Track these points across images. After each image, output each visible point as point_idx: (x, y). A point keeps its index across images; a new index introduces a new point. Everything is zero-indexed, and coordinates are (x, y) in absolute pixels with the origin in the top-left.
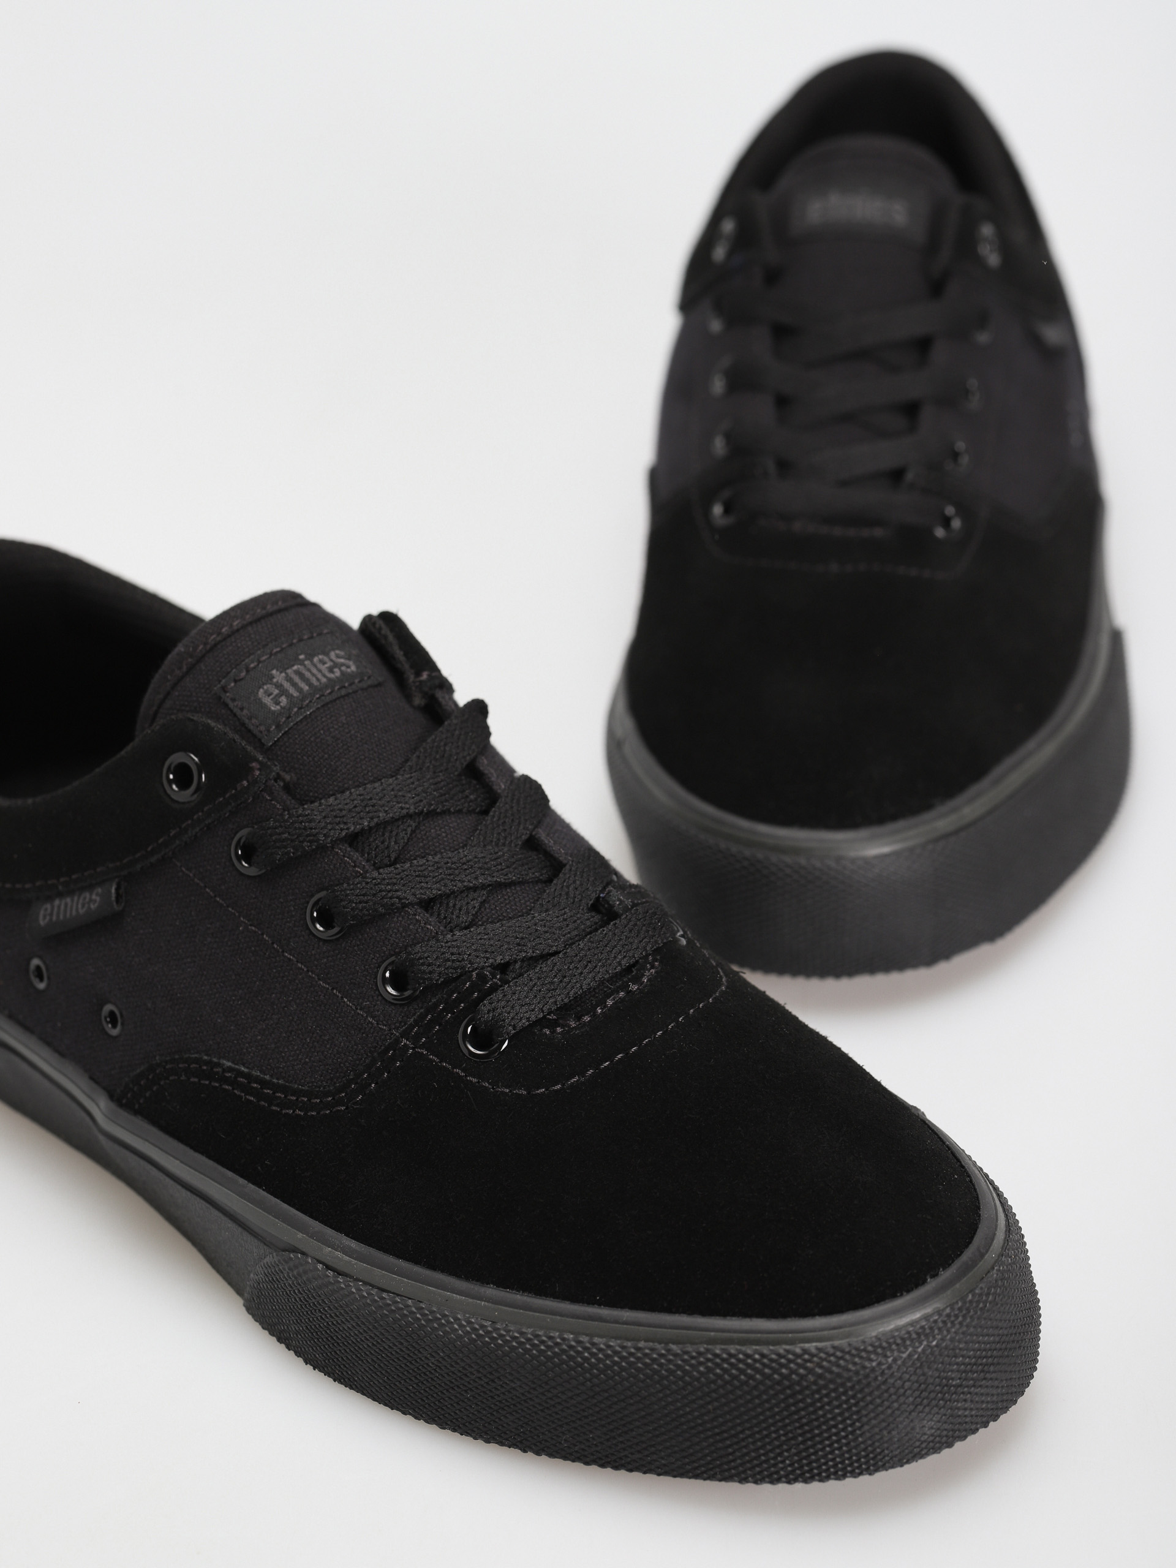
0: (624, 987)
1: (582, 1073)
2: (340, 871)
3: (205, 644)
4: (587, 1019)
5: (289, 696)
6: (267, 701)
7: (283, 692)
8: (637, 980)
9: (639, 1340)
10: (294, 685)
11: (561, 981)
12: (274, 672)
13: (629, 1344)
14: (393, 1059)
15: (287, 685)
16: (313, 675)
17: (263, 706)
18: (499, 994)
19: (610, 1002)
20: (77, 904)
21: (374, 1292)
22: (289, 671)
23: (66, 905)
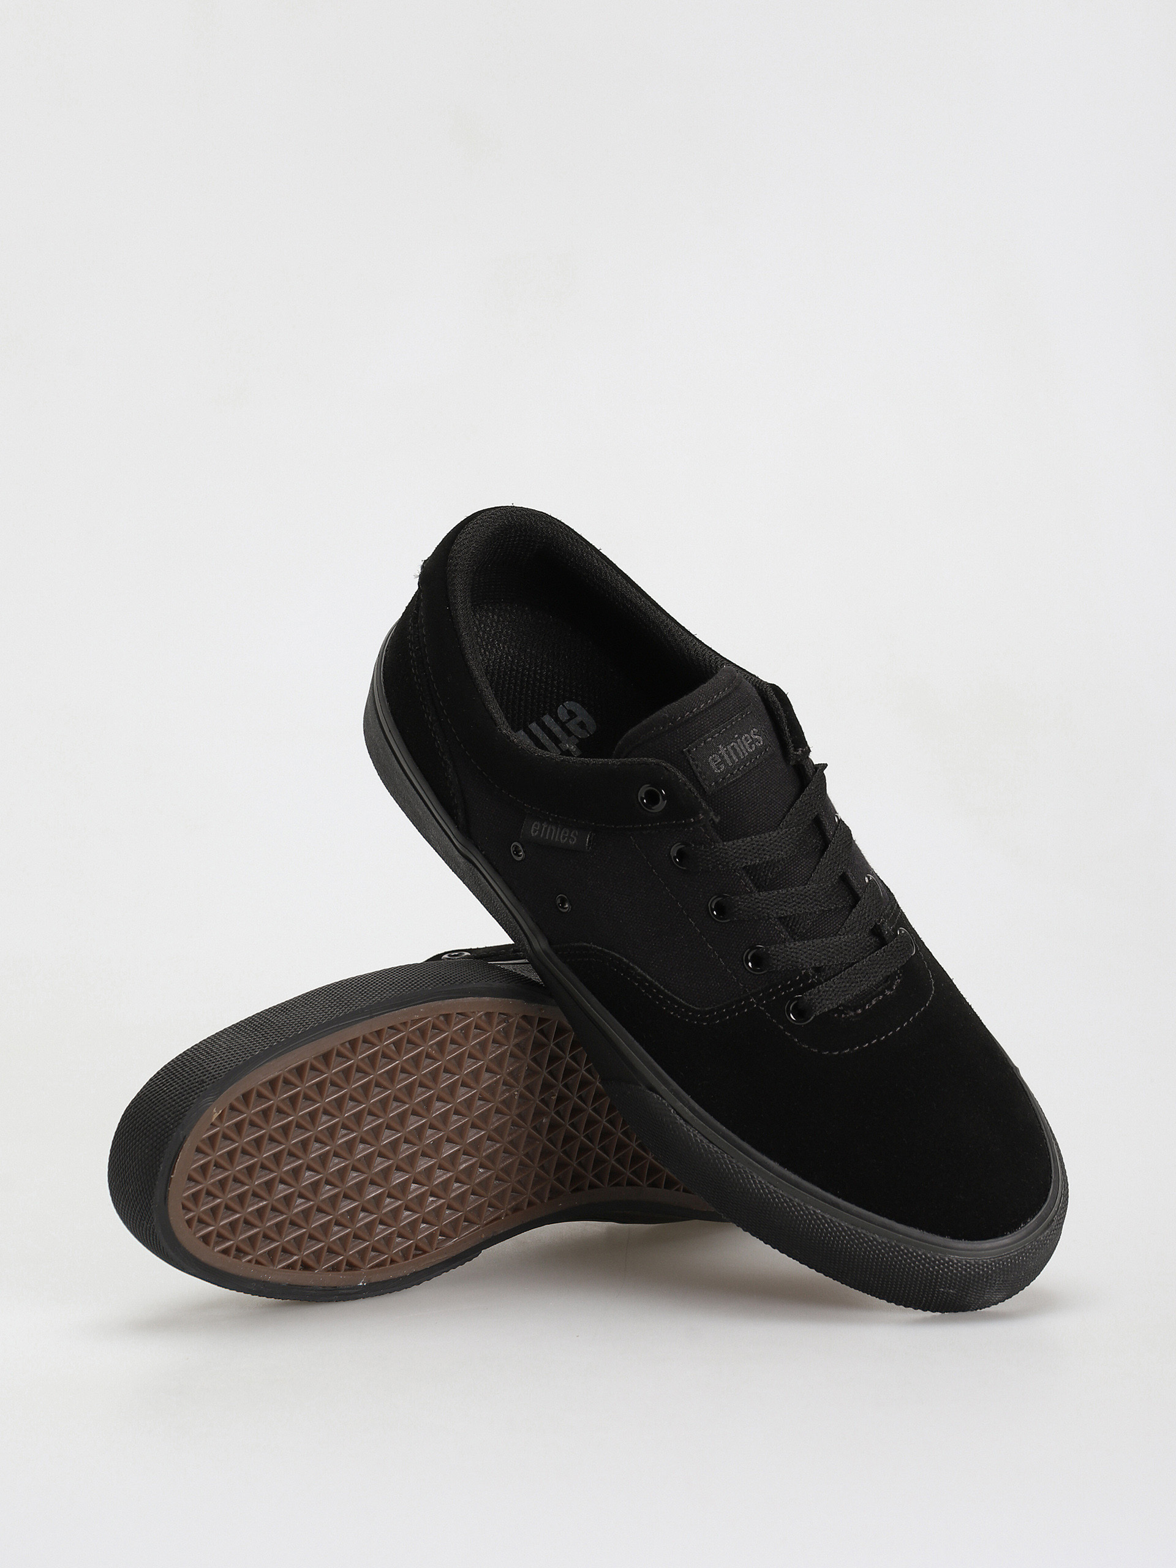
0: (882, 993)
1: (852, 1048)
2: (736, 886)
3: (683, 717)
4: (860, 1011)
5: (727, 765)
6: (713, 765)
7: (723, 761)
8: (890, 988)
9: (858, 1227)
10: (730, 757)
11: (850, 986)
12: (720, 746)
13: (852, 1227)
14: (744, 1007)
15: (726, 757)
16: (742, 750)
17: (710, 768)
18: (815, 991)
19: (874, 1002)
20: (560, 836)
21: (705, 1141)
22: (728, 747)
23: (552, 830)
